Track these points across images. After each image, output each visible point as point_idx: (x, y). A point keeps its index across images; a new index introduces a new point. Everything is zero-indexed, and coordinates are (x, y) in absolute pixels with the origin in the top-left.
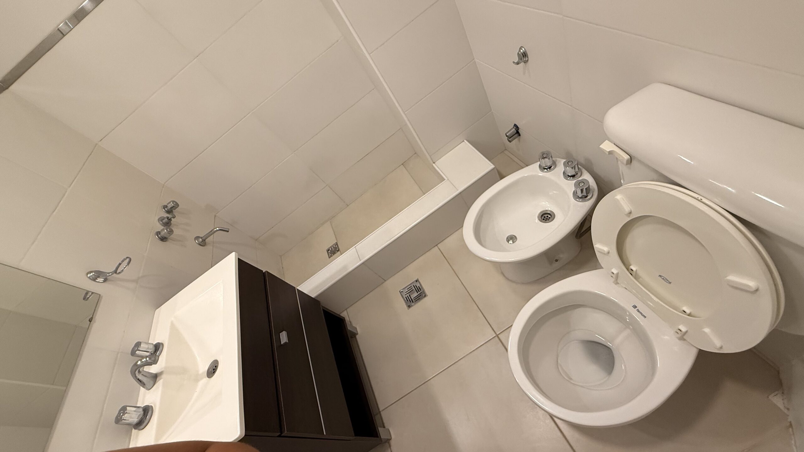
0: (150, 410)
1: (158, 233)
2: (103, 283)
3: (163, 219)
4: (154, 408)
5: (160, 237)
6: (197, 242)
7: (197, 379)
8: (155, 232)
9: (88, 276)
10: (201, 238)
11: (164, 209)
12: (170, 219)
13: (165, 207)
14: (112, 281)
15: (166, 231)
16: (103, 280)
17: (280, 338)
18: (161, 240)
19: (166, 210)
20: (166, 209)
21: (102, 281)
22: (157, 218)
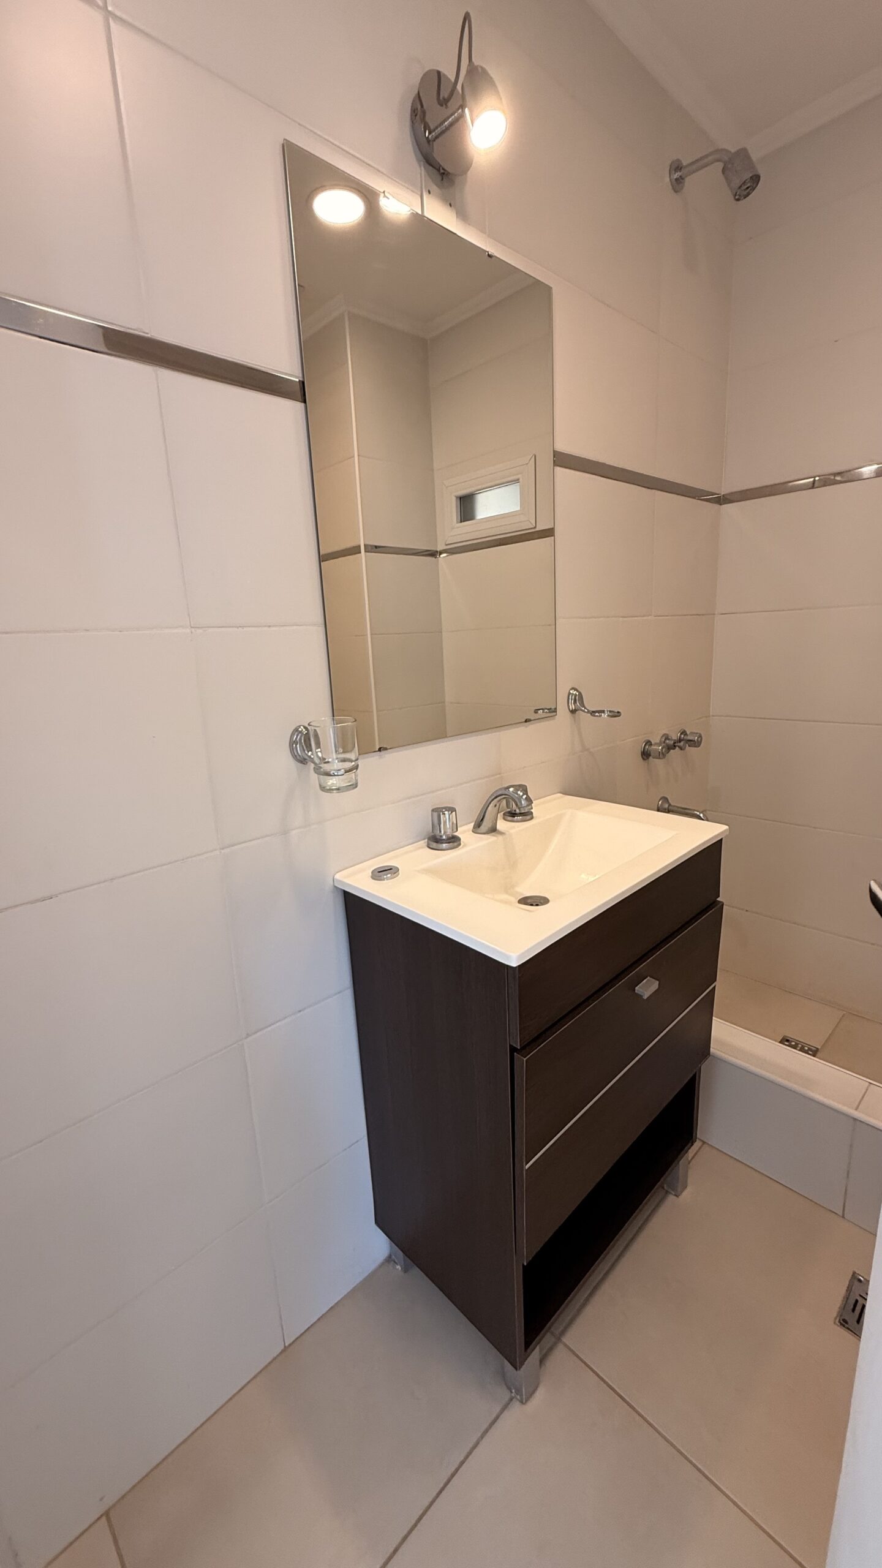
0: (456, 844)
1: (649, 743)
2: (568, 710)
3: (669, 739)
4: (460, 847)
5: (646, 750)
6: (660, 803)
7: (508, 889)
8: (647, 739)
9: (571, 692)
10: (670, 805)
11: (681, 734)
12: (675, 746)
13: (684, 733)
14: (575, 720)
15: (660, 748)
16: (574, 708)
17: (643, 980)
18: (642, 753)
19: (680, 737)
20: (682, 736)
21: (571, 709)
22: (664, 732)
